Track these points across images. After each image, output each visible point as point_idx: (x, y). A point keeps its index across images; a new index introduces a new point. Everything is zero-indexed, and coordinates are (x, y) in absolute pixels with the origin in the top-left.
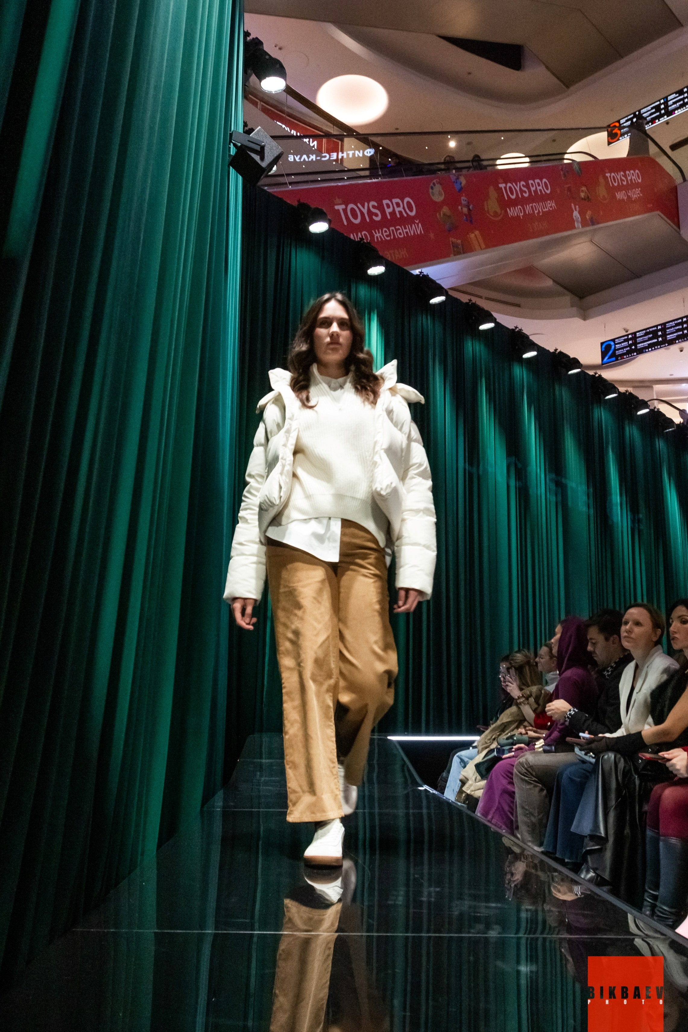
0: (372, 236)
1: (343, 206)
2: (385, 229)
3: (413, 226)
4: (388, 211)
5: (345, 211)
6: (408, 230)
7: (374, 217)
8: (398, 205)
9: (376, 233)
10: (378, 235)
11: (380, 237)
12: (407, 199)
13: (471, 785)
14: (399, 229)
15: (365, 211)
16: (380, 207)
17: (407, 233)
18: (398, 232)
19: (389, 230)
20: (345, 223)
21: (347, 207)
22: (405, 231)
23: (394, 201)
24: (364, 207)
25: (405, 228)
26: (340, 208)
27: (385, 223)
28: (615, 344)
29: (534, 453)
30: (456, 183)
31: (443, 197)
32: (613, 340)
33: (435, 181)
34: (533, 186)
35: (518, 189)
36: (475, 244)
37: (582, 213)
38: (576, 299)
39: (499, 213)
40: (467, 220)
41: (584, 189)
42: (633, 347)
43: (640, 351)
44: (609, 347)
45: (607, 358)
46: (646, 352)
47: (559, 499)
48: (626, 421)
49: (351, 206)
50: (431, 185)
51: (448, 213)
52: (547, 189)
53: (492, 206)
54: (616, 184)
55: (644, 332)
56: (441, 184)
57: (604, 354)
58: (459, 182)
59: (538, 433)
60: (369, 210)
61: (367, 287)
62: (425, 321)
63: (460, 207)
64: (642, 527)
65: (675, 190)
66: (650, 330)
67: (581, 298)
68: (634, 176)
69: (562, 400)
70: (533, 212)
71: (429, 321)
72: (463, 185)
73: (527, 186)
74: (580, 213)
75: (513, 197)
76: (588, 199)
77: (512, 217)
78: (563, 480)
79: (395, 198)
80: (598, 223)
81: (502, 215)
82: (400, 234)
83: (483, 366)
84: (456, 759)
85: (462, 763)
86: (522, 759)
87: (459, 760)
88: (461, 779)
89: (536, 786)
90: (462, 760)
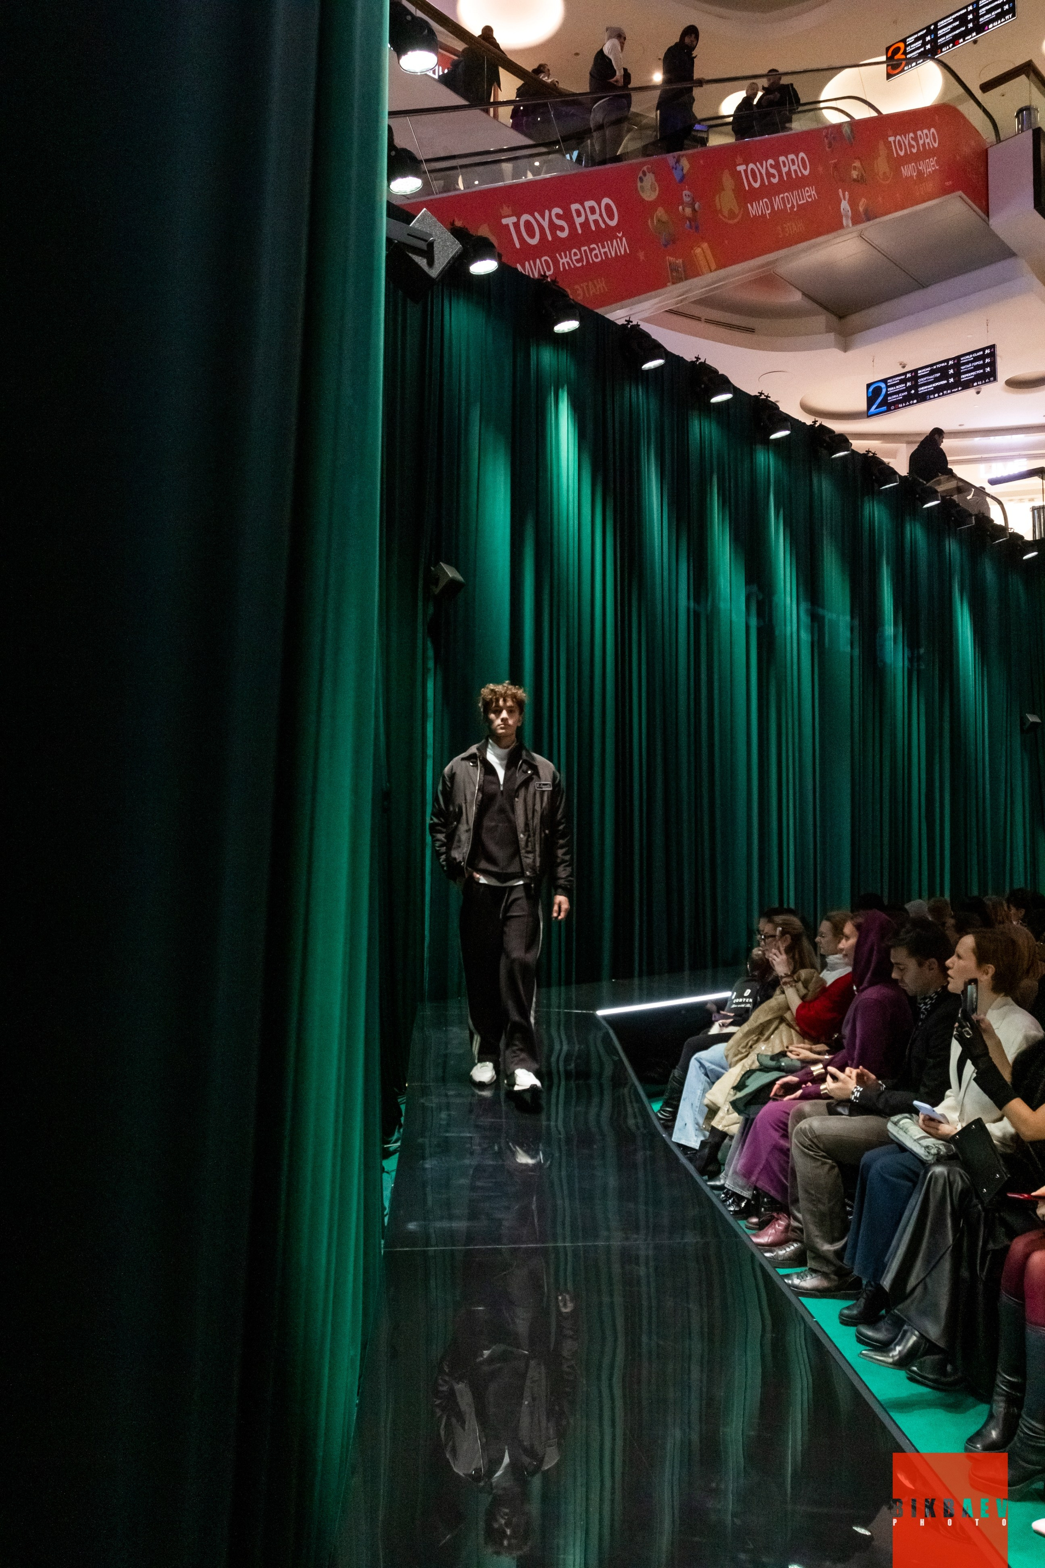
0: (556, 262)
1: (514, 219)
2: (574, 250)
3: (615, 241)
4: (578, 221)
5: (517, 225)
6: (607, 249)
7: (558, 233)
8: (593, 210)
9: (562, 258)
10: (565, 260)
11: (568, 263)
12: (605, 200)
13: (723, 1118)
14: (594, 249)
15: (546, 224)
16: (567, 216)
17: (605, 253)
18: (593, 253)
19: (580, 252)
20: (517, 246)
21: (519, 218)
23: (588, 204)
24: (543, 218)
25: (604, 247)
26: (509, 221)
27: (575, 240)
28: (888, 387)
29: (782, 577)
30: (676, 169)
31: (657, 192)
32: (885, 381)
33: (645, 168)
34: (785, 166)
35: (764, 172)
36: (703, 263)
37: (853, 204)
38: (834, 319)
39: (737, 212)
40: (691, 227)
41: (857, 164)
42: (913, 392)
43: (923, 398)
44: (878, 391)
45: (874, 407)
46: (930, 399)
47: (816, 638)
48: (908, 518)
49: (525, 217)
50: (641, 174)
51: (665, 218)
52: (805, 169)
53: (726, 201)
54: (902, 153)
55: (929, 369)
56: (653, 173)
57: (870, 401)
58: (679, 168)
59: (788, 549)
60: (551, 221)
61: (552, 351)
62: (634, 396)
63: (681, 208)
64: (923, 667)
65: (983, 155)
66: (938, 366)
67: (841, 317)
68: (928, 137)
69: (821, 498)
70: (785, 206)
71: (641, 394)
72: (685, 171)
73: (777, 166)
74: (850, 203)
75: (757, 185)
76: (861, 180)
77: (755, 217)
78: (820, 612)
79: (589, 199)
80: (875, 217)
81: (740, 215)
82: (596, 256)
83: (715, 456)
84: (693, 1064)
85: (706, 1075)
86: (804, 1124)
87: (698, 1065)
88: (707, 1106)
89: (825, 1163)
90: (702, 1065)
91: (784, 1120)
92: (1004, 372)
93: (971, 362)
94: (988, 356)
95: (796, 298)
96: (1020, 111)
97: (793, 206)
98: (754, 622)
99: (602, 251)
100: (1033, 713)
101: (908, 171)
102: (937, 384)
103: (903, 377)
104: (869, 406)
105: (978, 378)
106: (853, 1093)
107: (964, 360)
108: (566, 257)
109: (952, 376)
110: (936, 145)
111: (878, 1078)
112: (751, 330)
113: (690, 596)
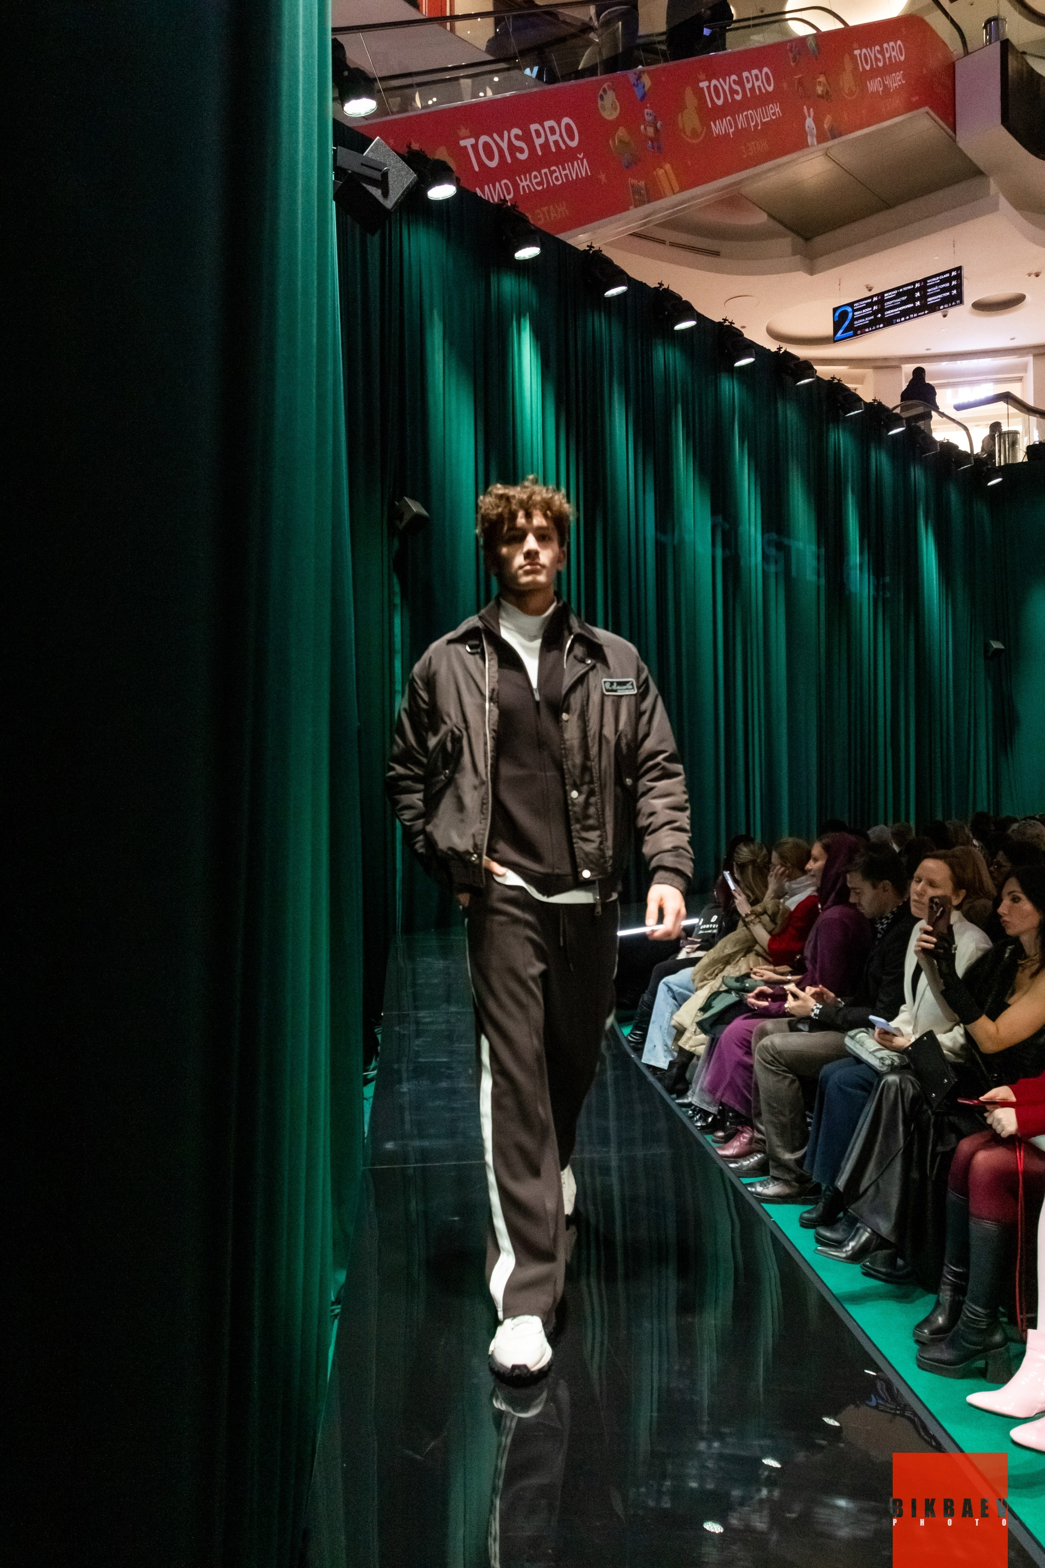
0: (516, 186)
1: (472, 141)
2: (535, 173)
3: (575, 163)
4: (538, 142)
5: (475, 147)
6: (567, 172)
7: (519, 155)
8: (552, 131)
9: (522, 181)
10: (525, 183)
11: (528, 186)
12: (566, 120)
13: (690, 1038)
14: (555, 171)
15: (504, 145)
16: (527, 137)
17: (566, 175)
18: (554, 176)
19: (541, 175)
20: (477, 169)
21: (477, 141)
23: (548, 124)
24: (502, 138)
25: (564, 169)
26: (467, 143)
27: (536, 162)
28: (854, 311)
29: (747, 507)
30: (637, 86)
31: (618, 110)
32: (851, 305)
33: (605, 86)
34: (748, 81)
35: (727, 88)
36: (666, 184)
37: (818, 121)
38: (800, 241)
39: (699, 130)
40: (653, 147)
41: (822, 79)
42: (879, 315)
43: (889, 322)
44: (844, 314)
45: (841, 331)
46: (897, 323)
47: (781, 570)
48: (872, 445)
49: (484, 138)
50: (601, 92)
51: (627, 138)
52: (769, 85)
53: (689, 120)
54: (868, 68)
55: (896, 292)
56: (614, 90)
57: (837, 326)
58: (640, 86)
59: (754, 476)
60: (510, 143)
61: (513, 279)
62: (597, 324)
63: (642, 127)
64: (888, 595)
65: (951, 69)
66: (905, 289)
67: (807, 239)
68: (894, 50)
69: (787, 425)
70: (749, 124)
71: (603, 321)
72: (646, 88)
73: (740, 82)
74: (815, 120)
75: (720, 102)
76: (826, 96)
77: (718, 136)
78: (786, 541)
79: (549, 119)
80: (840, 135)
81: (703, 135)
82: (557, 179)
83: (679, 385)
84: (662, 988)
85: (675, 998)
86: (766, 1041)
87: (666, 988)
88: (674, 1027)
89: (785, 1077)
90: (670, 989)
91: (748, 1038)
92: (971, 294)
93: (938, 284)
94: (955, 278)
95: (760, 218)
96: (988, 23)
97: (756, 125)
98: (719, 552)
99: (563, 173)
100: (997, 639)
101: (874, 86)
102: (903, 307)
103: (869, 301)
104: (836, 331)
105: (944, 301)
106: (813, 1010)
107: (930, 282)
108: (526, 180)
109: (918, 299)
110: (902, 58)
111: (837, 996)
112: (717, 254)
113: (657, 527)
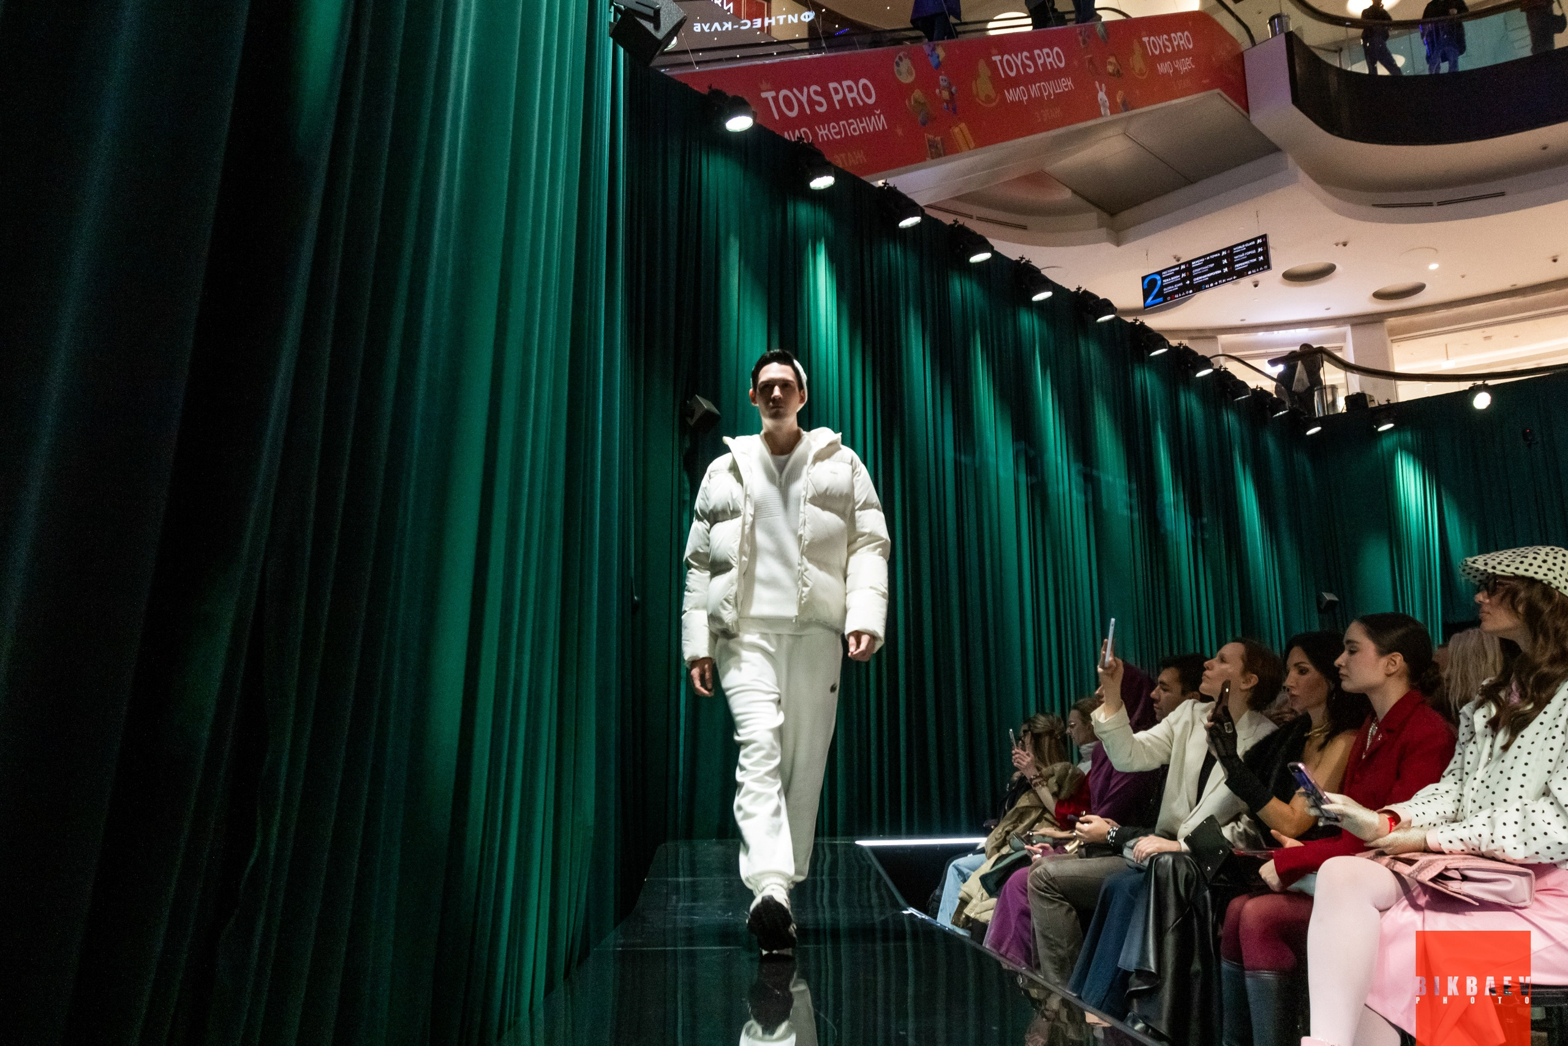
0: (815, 135)
1: (773, 94)
2: (832, 124)
3: (873, 118)
4: (836, 98)
5: (776, 99)
6: (865, 124)
7: (818, 108)
8: (850, 89)
9: (820, 130)
10: (823, 132)
11: (826, 135)
12: (863, 81)
13: (976, 906)
14: (852, 124)
15: (804, 99)
16: (825, 93)
17: (864, 128)
18: (852, 127)
19: (838, 124)
20: (777, 117)
21: (778, 93)
22: (861, 126)
23: (845, 83)
24: (802, 93)
25: (862, 122)
26: (769, 95)
27: (834, 115)
28: (1163, 279)
29: (1052, 434)
30: (931, 57)
31: (914, 75)
32: (1160, 273)
33: (901, 54)
34: (1040, 58)
35: (1019, 63)
36: (960, 138)
37: (1110, 95)
38: (1105, 216)
39: (993, 97)
40: (948, 109)
41: (1112, 59)
42: (1188, 282)
43: (1199, 288)
44: (1153, 283)
45: (1151, 298)
46: (1206, 288)
47: (1090, 499)
48: (1181, 388)
49: (784, 92)
50: (897, 59)
51: (922, 99)
52: (1061, 62)
53: (983, 87)
54: (1157, 53)
55: (1203, 260)
56: (910, 59)
57: (1146, 294)
58: (935, 56)
59: (1057, 407)
60: (809, 97)
61: (809, 206)
62: (892, 252)
64: (1207, 536)
65: (1240, 58)
66: (1212, 257)
67: (1112, 214)
68: (1182, 39)
69: (1089, 359)
70: (1042, 93)
71: (899, 253)
73: (1032, 58)
74: (1107, 94)
75: (1013, 74)
76: (1118, 74)
77: (1012, 102)
78: (1095, 472)
79: (846, 79)
80: (1133, 108)
81: (997, 101)
82: (854, 130)
83: (977, 315)
84: (951, 871)
85: (960, 876)
86: (1039, 869)
88: (961, 898)
89: (1062, 905)
90: (960, 872)
92: (1282, 260)
93: (1245, 252)
94: (1260, 245)
96: (1272, 19)
97: (1049, 94)
98: (1023, 478)
100: (1330, 591)
101: (1164, 68)
102: (1211, 274)
103: (1177, 269)
104: (1145, 299)
105: (1251, 267)
107: (1236, 250)
108: (824, 129)
109: (1225, 266)
110: (1191, 46)
112: (1024, 228)
113: (957, 449)
